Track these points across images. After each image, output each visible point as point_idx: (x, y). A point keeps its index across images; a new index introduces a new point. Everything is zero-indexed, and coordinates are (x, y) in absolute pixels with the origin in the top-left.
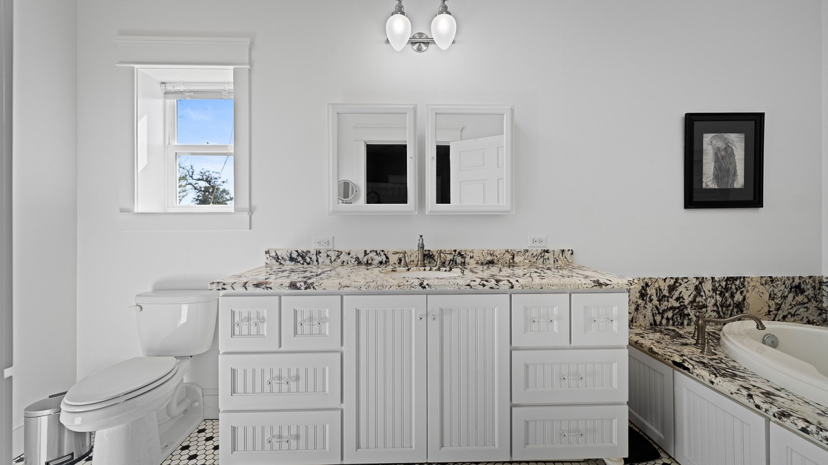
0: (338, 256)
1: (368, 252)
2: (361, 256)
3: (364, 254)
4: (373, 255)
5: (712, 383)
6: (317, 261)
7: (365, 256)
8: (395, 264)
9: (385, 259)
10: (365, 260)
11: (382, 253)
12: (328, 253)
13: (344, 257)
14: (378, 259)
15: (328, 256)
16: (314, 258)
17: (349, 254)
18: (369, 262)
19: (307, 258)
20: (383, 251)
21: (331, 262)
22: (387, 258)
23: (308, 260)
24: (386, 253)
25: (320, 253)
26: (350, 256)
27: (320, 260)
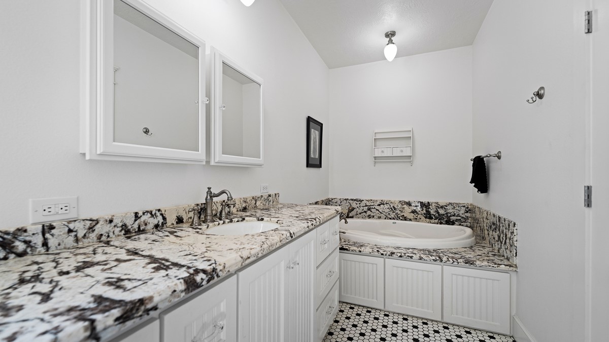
0: (91, 229)
1: (140, 214)
2: (129, 222)
3: (134, 219)
4: (146, 218)
5: (360, 251)
6: (45, 244)
7: (135, 220)
8: (173, 224)
9: (161, 221)
10: (136, 226)
11: (158, 214)
12: (72, 226)
13: (101, 228)
14: (153, 221)
15: (70, 231)
16: (38, 240)
17: (111, 221)
18: (141, 228)
19: (17, 243)
20: (159, 210)
21: (77, 240)
22: (164, 218)
23: (20, 246)
24: (163, 212)
25: (52, 227)
26: (113, 224)
27: (52, 242)
